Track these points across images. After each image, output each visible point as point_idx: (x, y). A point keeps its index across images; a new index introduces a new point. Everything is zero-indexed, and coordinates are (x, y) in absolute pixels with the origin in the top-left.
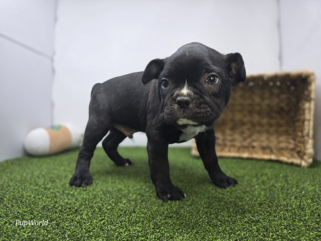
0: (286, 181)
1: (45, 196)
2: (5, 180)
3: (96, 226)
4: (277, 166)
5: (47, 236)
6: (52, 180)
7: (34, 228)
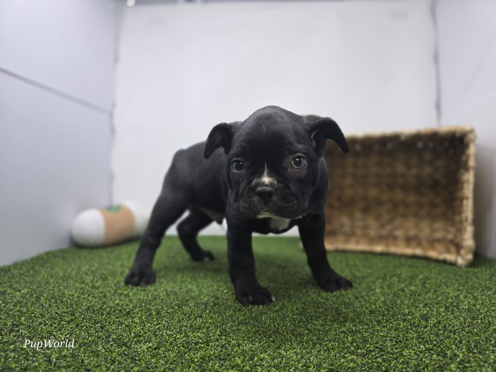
0: (424, 284)
1: (91, 295)
2: (44, 277)
5: (87, 339)
6: (104, 277)
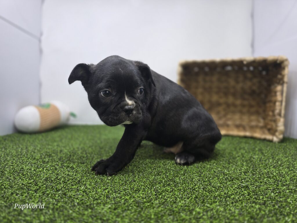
0: (262, 153)
1: (45, 169)
3: (102, 194)
4: (251, 141)
5: (57, 205)
7: (42, 198)
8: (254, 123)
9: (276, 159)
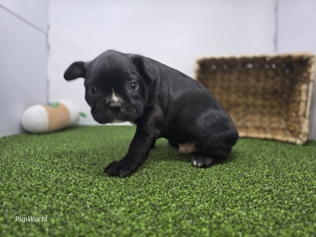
0: (285, 156)
1: (54, 170)
2: (8, 156)
3: (116, 197)
4: (273, 144)
5: (68, 207)
6: (58, 155)
7: (52, 200)
8: (275, 125)
9: (301, 162)
